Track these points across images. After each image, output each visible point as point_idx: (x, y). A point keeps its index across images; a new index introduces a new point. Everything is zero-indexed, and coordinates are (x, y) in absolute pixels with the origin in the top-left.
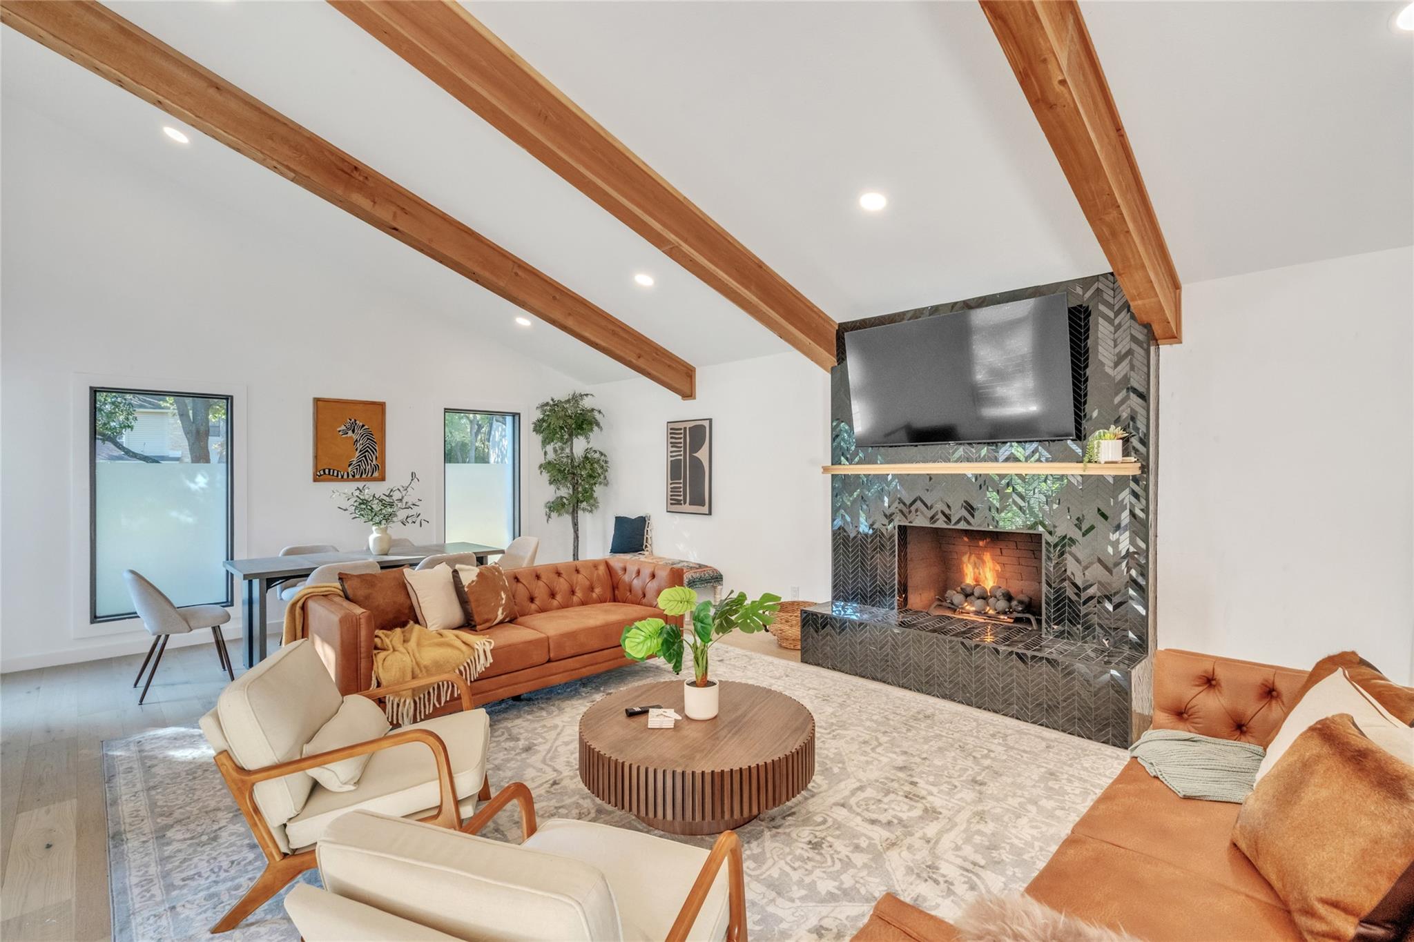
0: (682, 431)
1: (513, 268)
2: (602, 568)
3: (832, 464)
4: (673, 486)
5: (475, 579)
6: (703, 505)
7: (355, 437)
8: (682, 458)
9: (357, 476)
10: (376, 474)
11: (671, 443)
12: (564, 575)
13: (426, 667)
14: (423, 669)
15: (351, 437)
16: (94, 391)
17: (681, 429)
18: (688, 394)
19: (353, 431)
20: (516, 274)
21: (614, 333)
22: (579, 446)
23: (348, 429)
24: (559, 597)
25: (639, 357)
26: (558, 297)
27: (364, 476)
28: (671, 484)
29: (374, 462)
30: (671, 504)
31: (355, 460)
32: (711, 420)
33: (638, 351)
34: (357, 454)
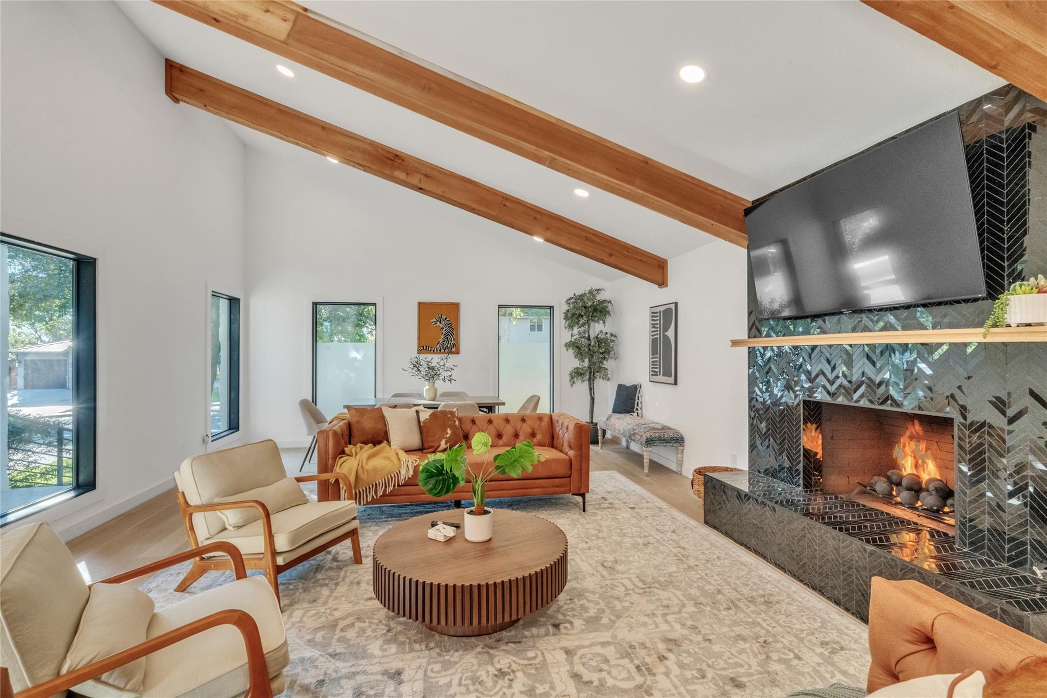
0: (658, 314)
1: (502, 201)
2: (546, 420)
3: (749, 338)
4: (653, 360)
5: (428, 417)
6: (670, 376)
7: (441, 326)
8: (658, 336)
9: (442, 351)
10: (454, 350)
11: (652, 324)
12: (511, 423)
13: (367, 470)
14: (365, 471)
15: (439, 326)
16: (315, 304)
17: (657, 313)
18: (662, 283)
19: (440, 322)
20: (505, 205)
21: (587, 239)
22: (597, 328)
23: (437, 321)
24: (504, 439)
25: (611, 256)
26: (538, 218)
27: (446, 351)
28: (652, 358)
29: (453, 342)
30: (652, 375)
31: (441, 340)
32: (676, 304)
33: (610, 251)
34: (443, 337)
